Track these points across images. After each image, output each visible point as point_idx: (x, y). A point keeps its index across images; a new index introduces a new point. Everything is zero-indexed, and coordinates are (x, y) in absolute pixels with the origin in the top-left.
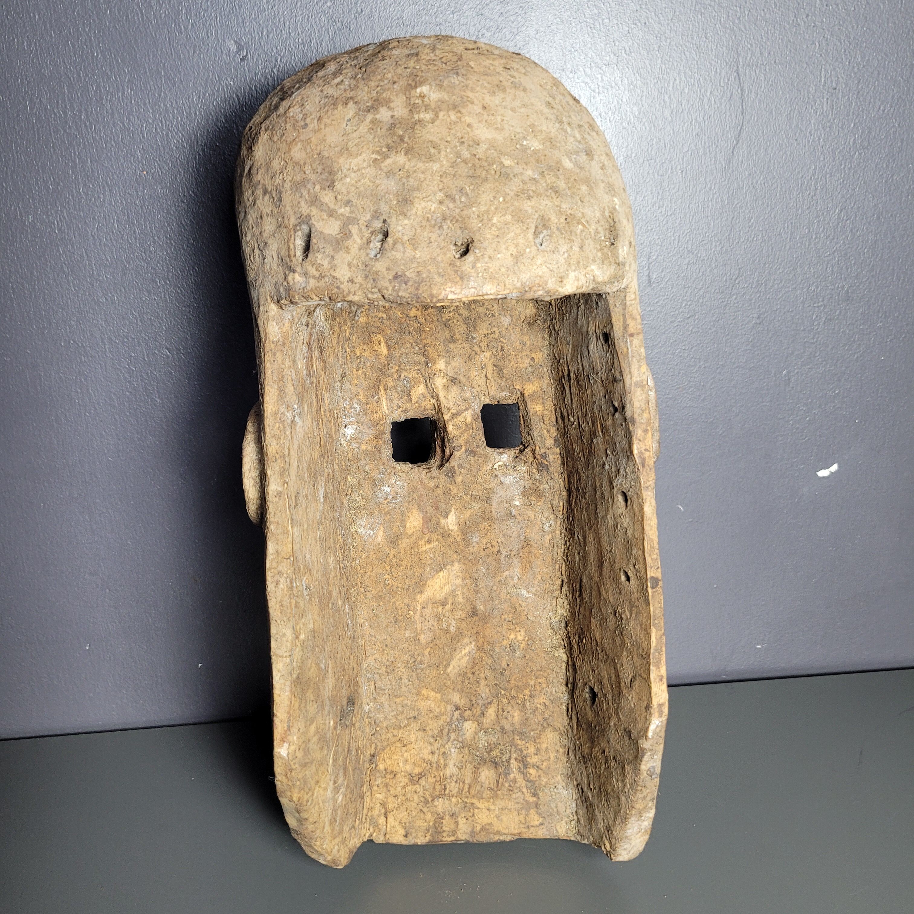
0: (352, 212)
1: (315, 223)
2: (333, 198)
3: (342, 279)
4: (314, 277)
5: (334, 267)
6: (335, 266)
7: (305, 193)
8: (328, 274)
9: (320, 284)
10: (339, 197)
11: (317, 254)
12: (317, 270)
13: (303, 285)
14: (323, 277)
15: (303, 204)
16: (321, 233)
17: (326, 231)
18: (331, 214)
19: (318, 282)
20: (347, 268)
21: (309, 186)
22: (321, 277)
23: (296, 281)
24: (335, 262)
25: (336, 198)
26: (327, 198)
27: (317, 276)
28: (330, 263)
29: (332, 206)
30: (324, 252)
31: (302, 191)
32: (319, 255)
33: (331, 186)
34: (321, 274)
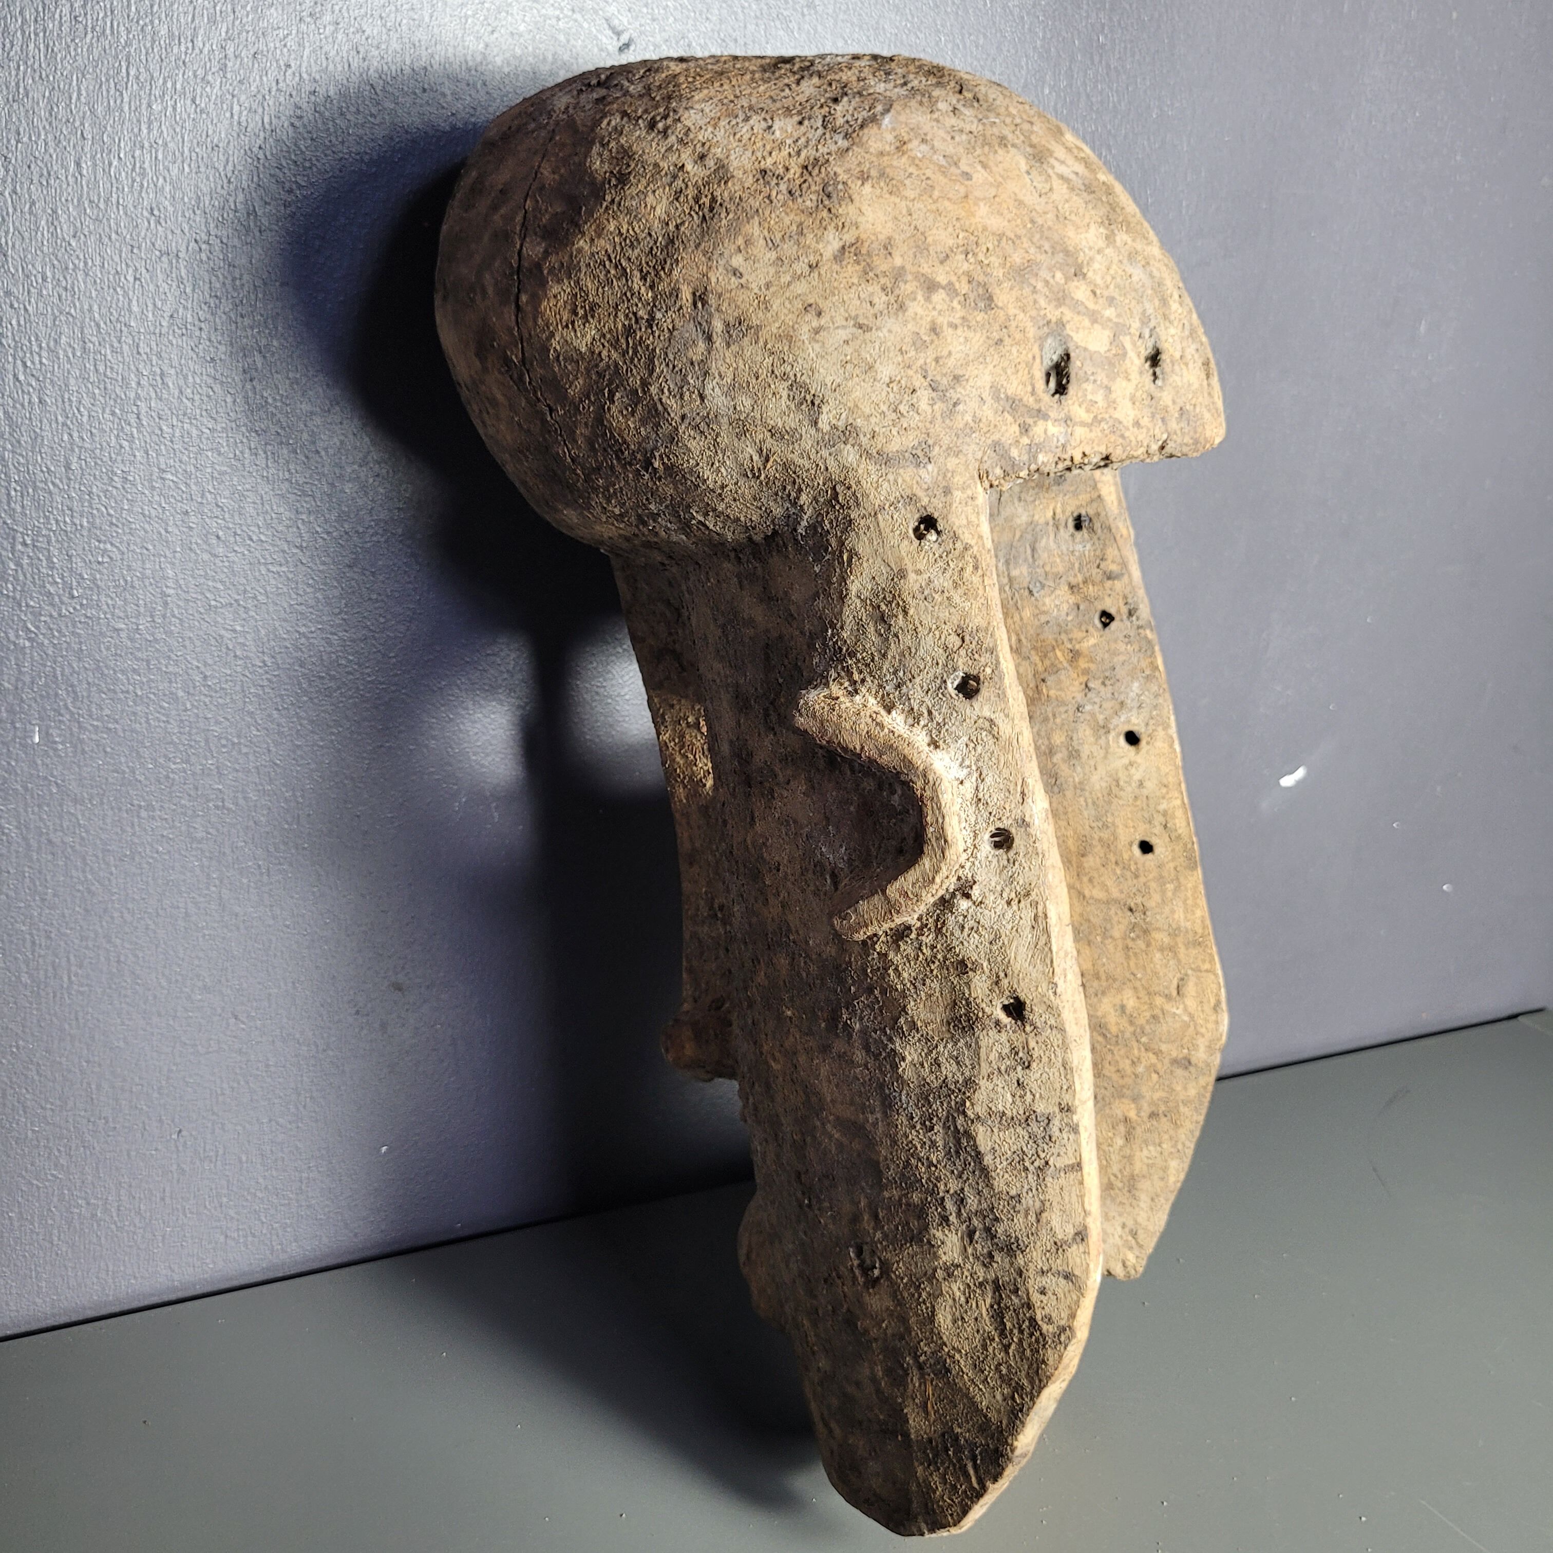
0: (1119, 316)
1: (1071, 334)
2: (1089, 293)
3: (1125, 423)
4: (1083, 424)
5: (1112, 404)
6: (1114, 402)
7: (1040, 285)
8: (1107, 416)
9: (1093, 435)
10: (1098, 292)
11: (1085, 386)
12: (1088, 411)
13: (1062, 441)
14: (1100, 422)
15: (1042, 302)
16: (1085, 349)
17: (1092, 347)
18: (1095, 317)
19: (1091, 431)
20: (1129, 404)
21: (1044, 274)
22: (1097, 420)
23: (1049, 433)
24: (1113, 396)
25: (1094, 293)
26: (1080, 292)
27: (1090, 421)
28: (1106, 397)
29: (1091, 305)
30: (1095, 381)
31: (1033, 281)
32: (1089, 387)
33: (1079, 273)
34: (1095, 417)
